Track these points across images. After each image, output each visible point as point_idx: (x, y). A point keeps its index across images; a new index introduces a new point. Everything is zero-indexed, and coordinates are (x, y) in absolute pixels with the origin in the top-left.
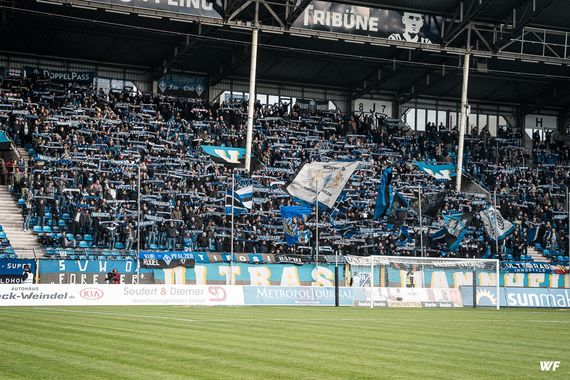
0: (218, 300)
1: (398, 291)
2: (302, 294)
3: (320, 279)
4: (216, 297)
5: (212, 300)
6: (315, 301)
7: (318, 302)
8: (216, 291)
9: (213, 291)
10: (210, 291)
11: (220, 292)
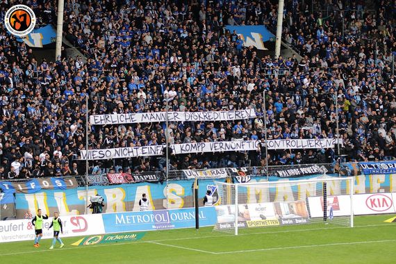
0: (80, 230)
2: (158, 218)
3: (171, 196)
4: (78, 228)
5: (74, 231)
6: (170, 224)
7: (173, 226)
8: (78, 222)
9: (75, 221)
10: (72, 222)
11: (81, 221)
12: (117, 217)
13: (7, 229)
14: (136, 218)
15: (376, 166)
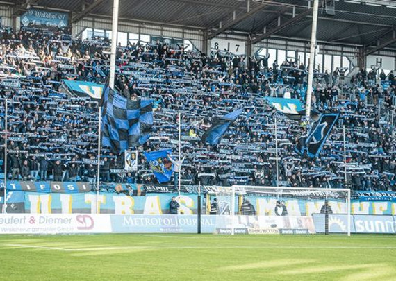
0: (86, 228)
1: (257, 219)
2: (166, 221)
4: (83, 225)
5: (79, 228)
6: (179, 228)
7: (181, 230)
8: (84, 219)
9: (81, 219)
10: (78, 220)
11: (88, 220)
12: (125, 219)
13: (7, 222)
14: (144, 221)
15: (371, 194)
